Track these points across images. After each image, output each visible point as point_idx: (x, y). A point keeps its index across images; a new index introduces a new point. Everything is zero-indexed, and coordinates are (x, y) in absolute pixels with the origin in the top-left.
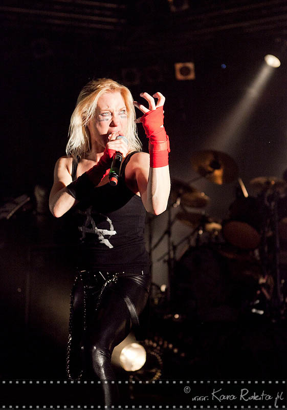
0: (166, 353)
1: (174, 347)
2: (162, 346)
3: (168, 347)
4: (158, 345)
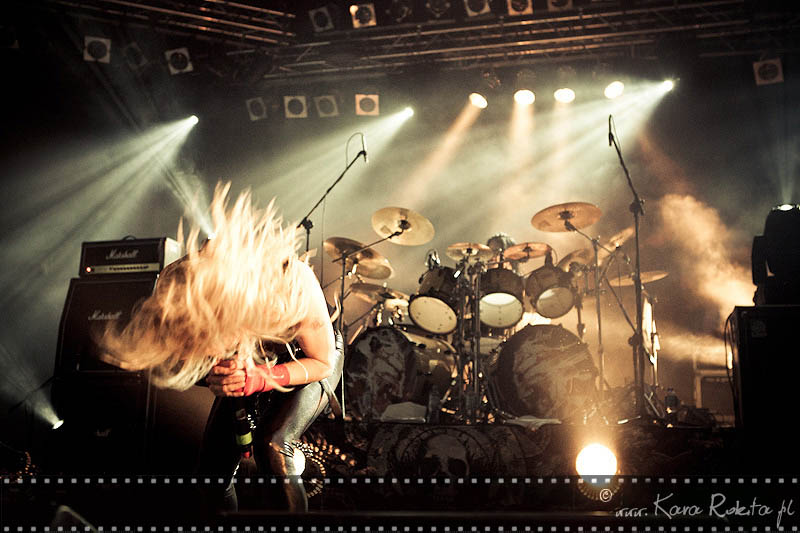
0: (331, 462)
1: (341, 453)
2: (326, 452)
3: (334, 452)
4: (321, 449)
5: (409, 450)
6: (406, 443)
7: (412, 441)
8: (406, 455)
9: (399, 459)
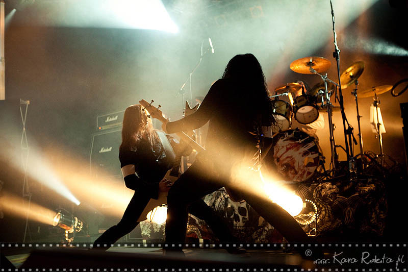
5: (221, 204)
6: (219, 201)
7: (222, 199)
8: (220, 206)
9: (217, 209)
